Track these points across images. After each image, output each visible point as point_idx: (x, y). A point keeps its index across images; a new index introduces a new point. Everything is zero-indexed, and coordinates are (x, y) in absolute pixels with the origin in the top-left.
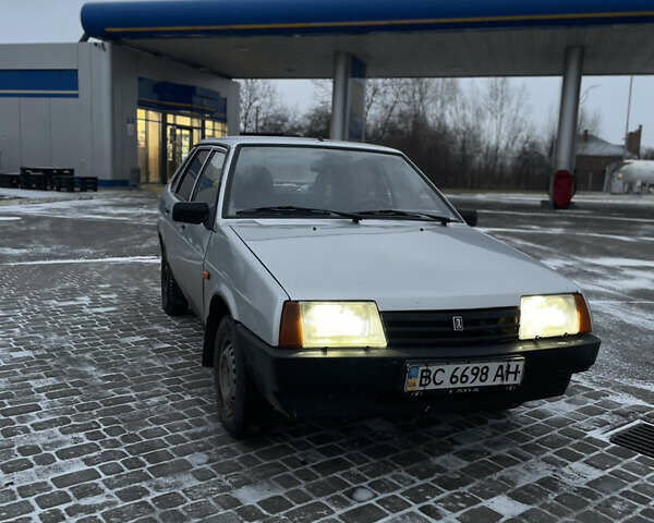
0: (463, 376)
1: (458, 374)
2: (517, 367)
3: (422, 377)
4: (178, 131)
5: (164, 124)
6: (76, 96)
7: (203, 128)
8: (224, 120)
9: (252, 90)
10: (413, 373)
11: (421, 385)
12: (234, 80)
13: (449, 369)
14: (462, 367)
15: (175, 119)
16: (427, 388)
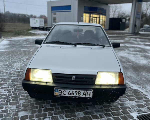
0: (72, 93)
1: (71, 92)
2: (90, 92)
3: (59, 92)
4: (93, 18)
5: (90, 17)
6: (70, 11)
7: (100, 17)
8: (105, 15)
9: (116, 7)
10: (56, 91)
11: (59, 94)
12: (109, 5)
13: (68, 91)
14: (72, 91)
15: (93, 16)
16: (61, 95)
